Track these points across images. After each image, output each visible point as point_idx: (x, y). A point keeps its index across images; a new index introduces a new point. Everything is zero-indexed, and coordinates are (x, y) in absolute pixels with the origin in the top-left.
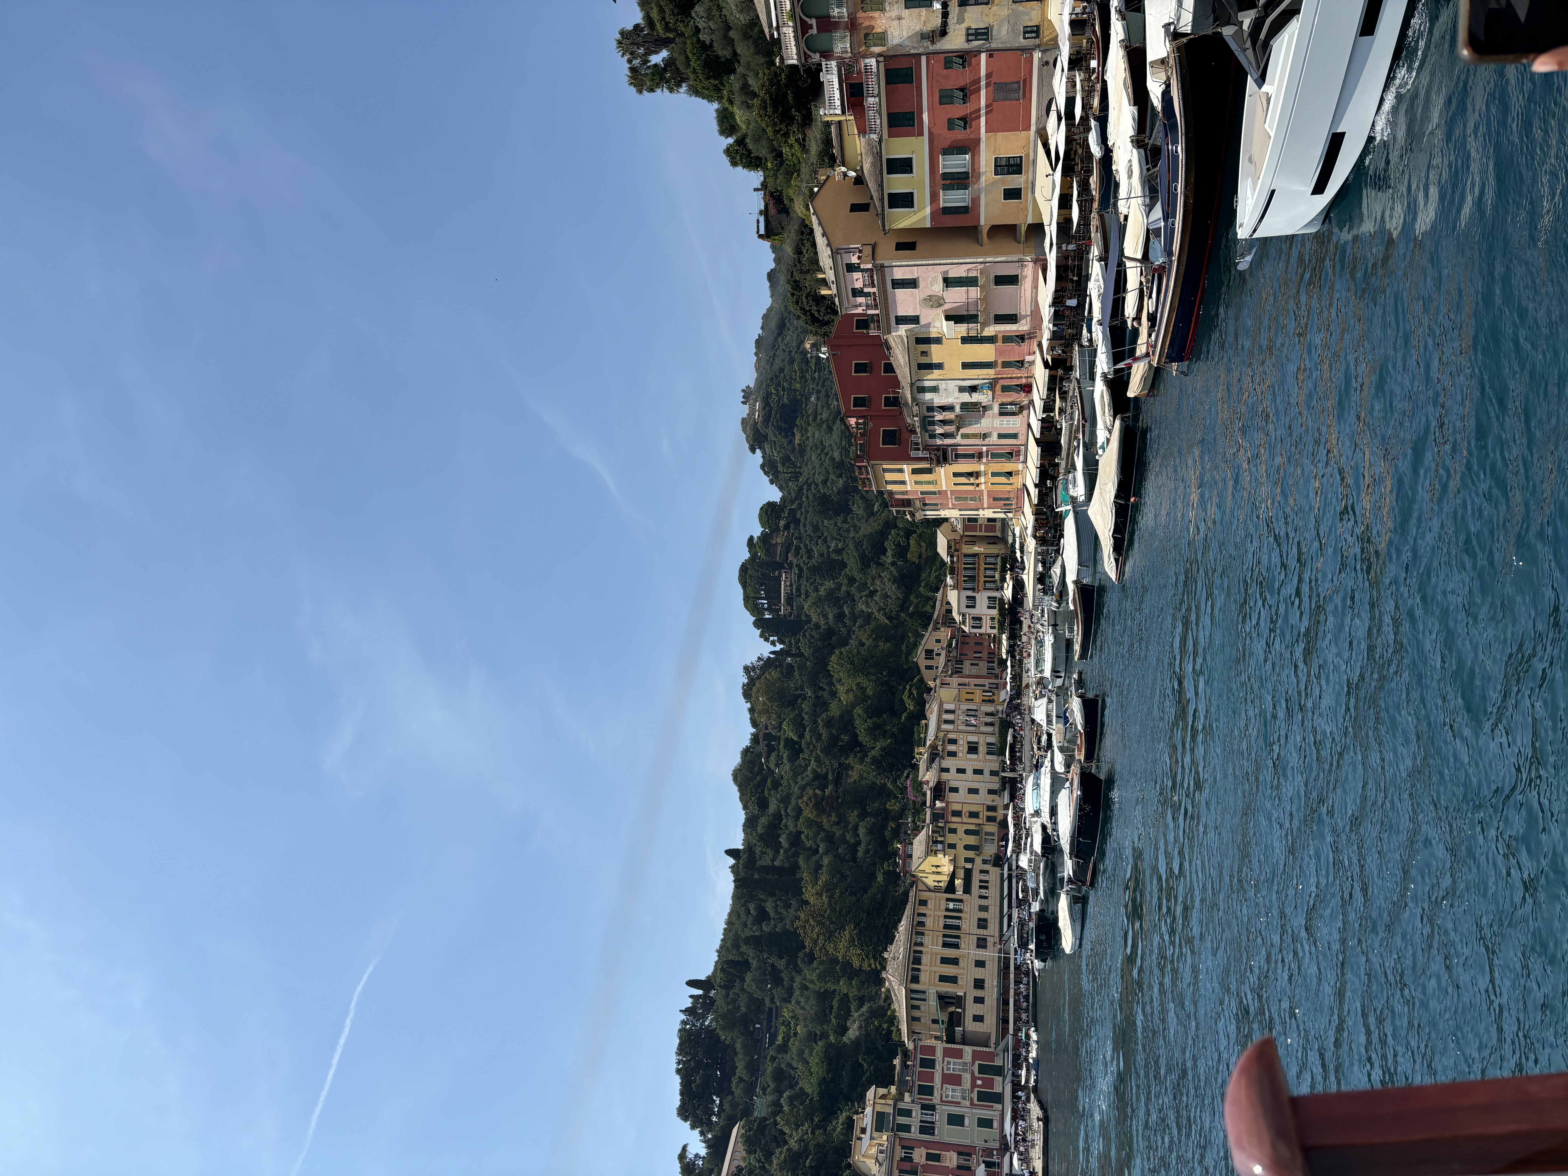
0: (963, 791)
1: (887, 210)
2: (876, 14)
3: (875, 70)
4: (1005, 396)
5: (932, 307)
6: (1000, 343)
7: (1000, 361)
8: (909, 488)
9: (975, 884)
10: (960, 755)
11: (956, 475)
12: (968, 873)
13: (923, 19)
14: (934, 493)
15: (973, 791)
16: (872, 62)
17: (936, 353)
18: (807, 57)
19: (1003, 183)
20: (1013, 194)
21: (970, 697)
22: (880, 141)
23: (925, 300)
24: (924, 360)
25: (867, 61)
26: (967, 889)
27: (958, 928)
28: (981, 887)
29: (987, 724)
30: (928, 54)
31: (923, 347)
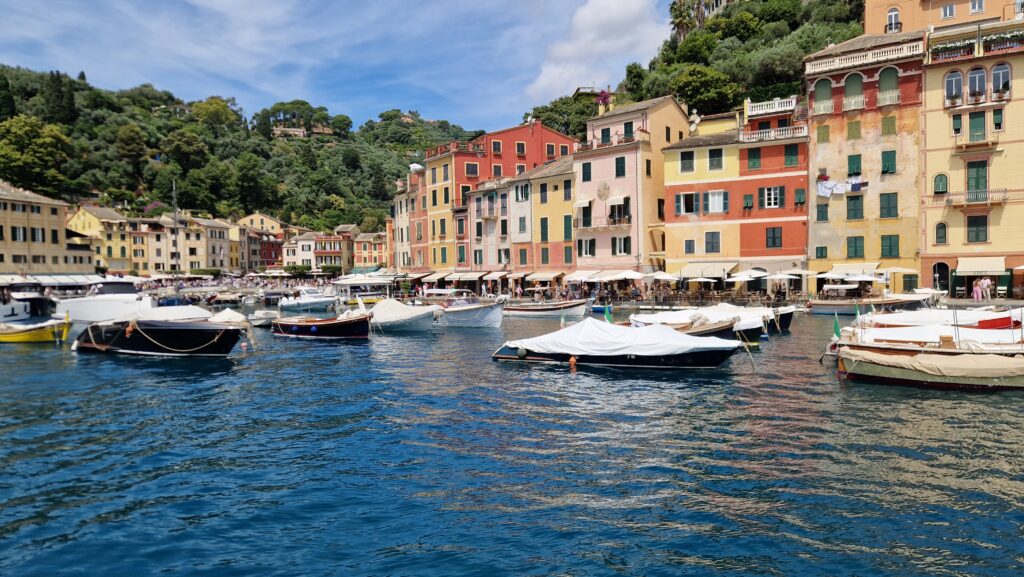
0: (158, 245)
1: (680, 151)
2: (845, 133)
3: (798, 135)
4: (516, 252)
5: (599, 190)
6: (565, 245)
7: (548, 246)
8: (428, 187)
9: (78, 253)
10: (188, 242)
11: (443, 222)
12: (86, 247)
13: (839, 170)
14: (424, 206)
15: (159, 252)
16: (804, 133)
17: (555, 196)
18: (812, 81)
19: (699, 239)
20: (690, 247)
21: (234, 249)
22: (738, 142)
23: (605, 184)
24: (550, 188)
25: (806, 128)
26: (72, 247)
27: (34, 239)
28: (75, 258)
29: (214, 261)
30: (808, 176)
31: (561, 186)
